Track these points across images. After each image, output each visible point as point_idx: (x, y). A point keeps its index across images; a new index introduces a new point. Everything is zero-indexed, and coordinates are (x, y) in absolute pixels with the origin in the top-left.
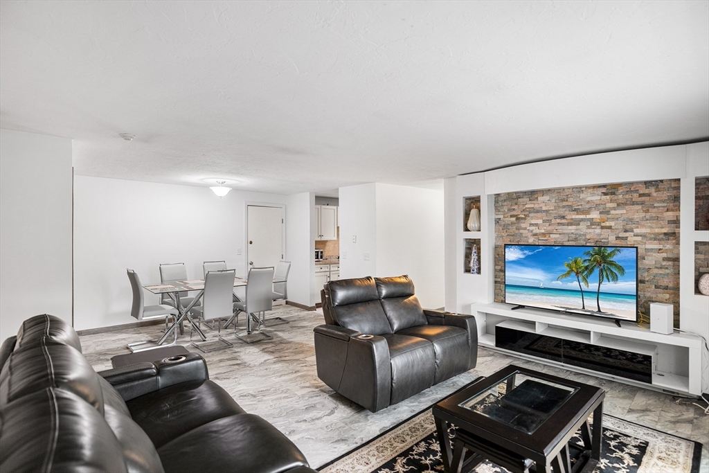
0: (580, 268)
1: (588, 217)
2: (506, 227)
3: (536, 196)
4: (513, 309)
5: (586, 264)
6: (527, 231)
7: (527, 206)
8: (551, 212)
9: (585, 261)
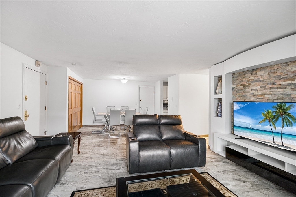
0: (271, 117)
1: (293, 82)
2: (238, 92)
3: (255, 72)
4: (236, 138)
5: (274, 114)
6: (250, 94)
7: (250, 79)
8: (265, 81)
9: (273, 112)
